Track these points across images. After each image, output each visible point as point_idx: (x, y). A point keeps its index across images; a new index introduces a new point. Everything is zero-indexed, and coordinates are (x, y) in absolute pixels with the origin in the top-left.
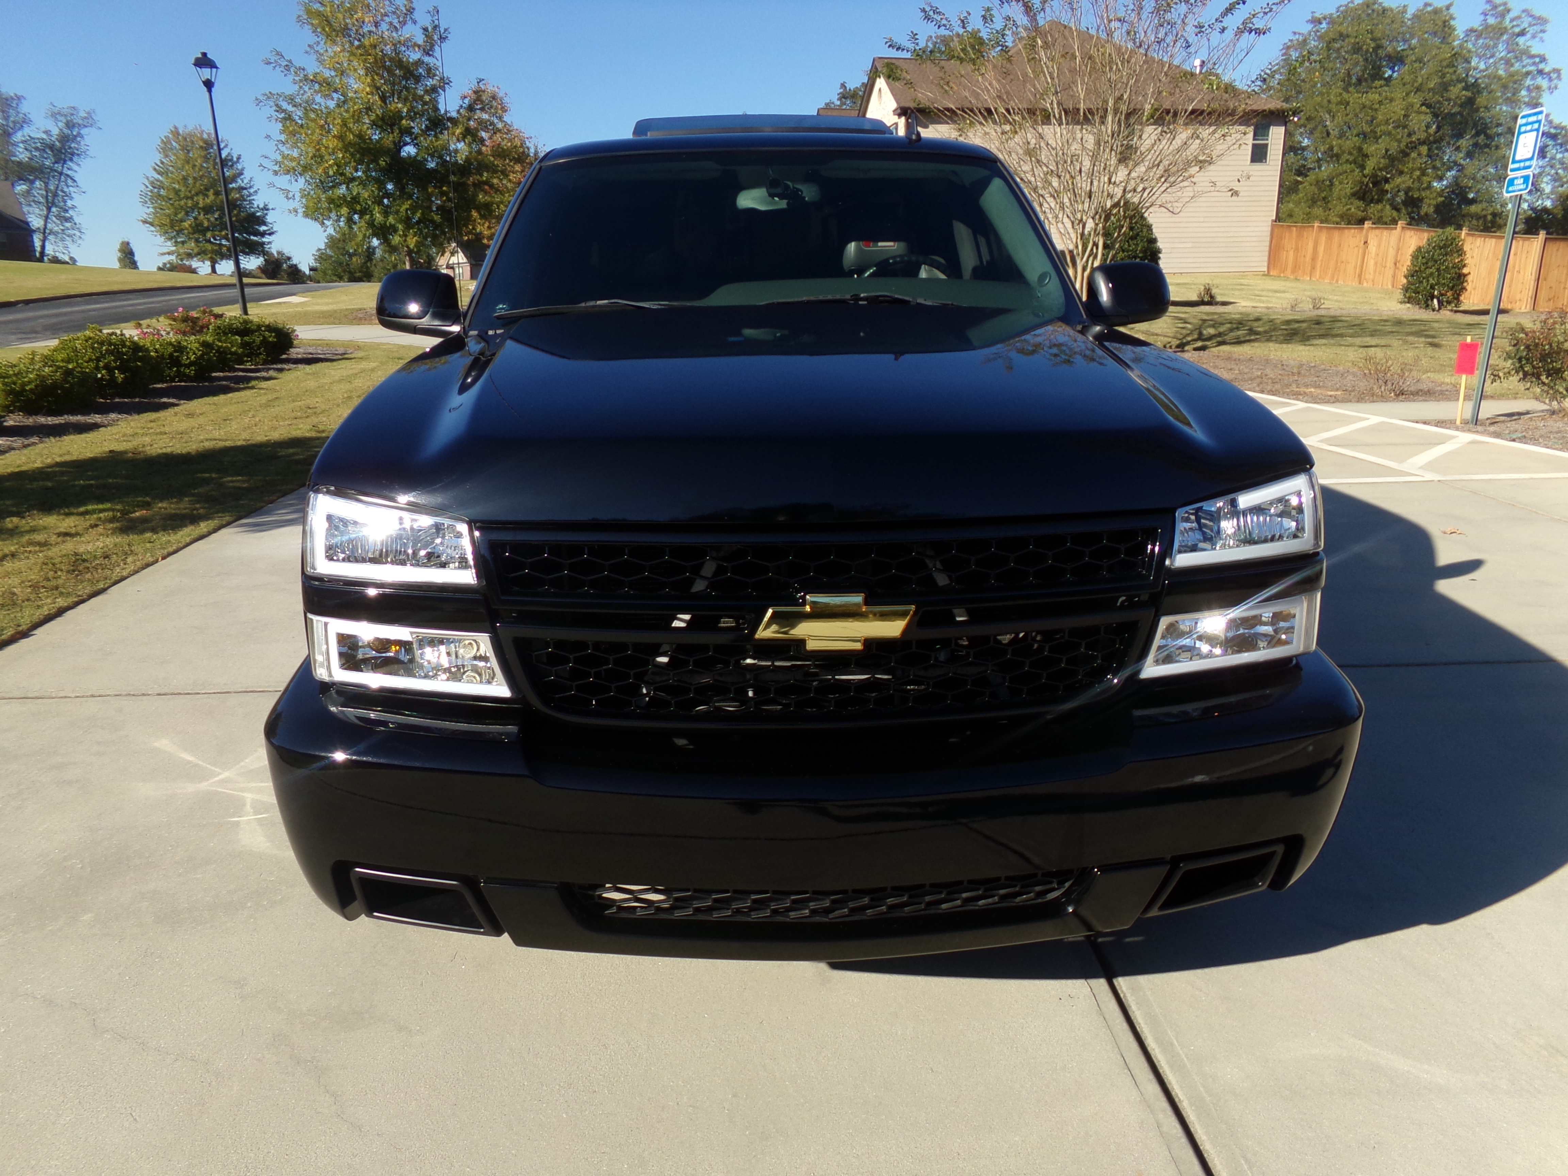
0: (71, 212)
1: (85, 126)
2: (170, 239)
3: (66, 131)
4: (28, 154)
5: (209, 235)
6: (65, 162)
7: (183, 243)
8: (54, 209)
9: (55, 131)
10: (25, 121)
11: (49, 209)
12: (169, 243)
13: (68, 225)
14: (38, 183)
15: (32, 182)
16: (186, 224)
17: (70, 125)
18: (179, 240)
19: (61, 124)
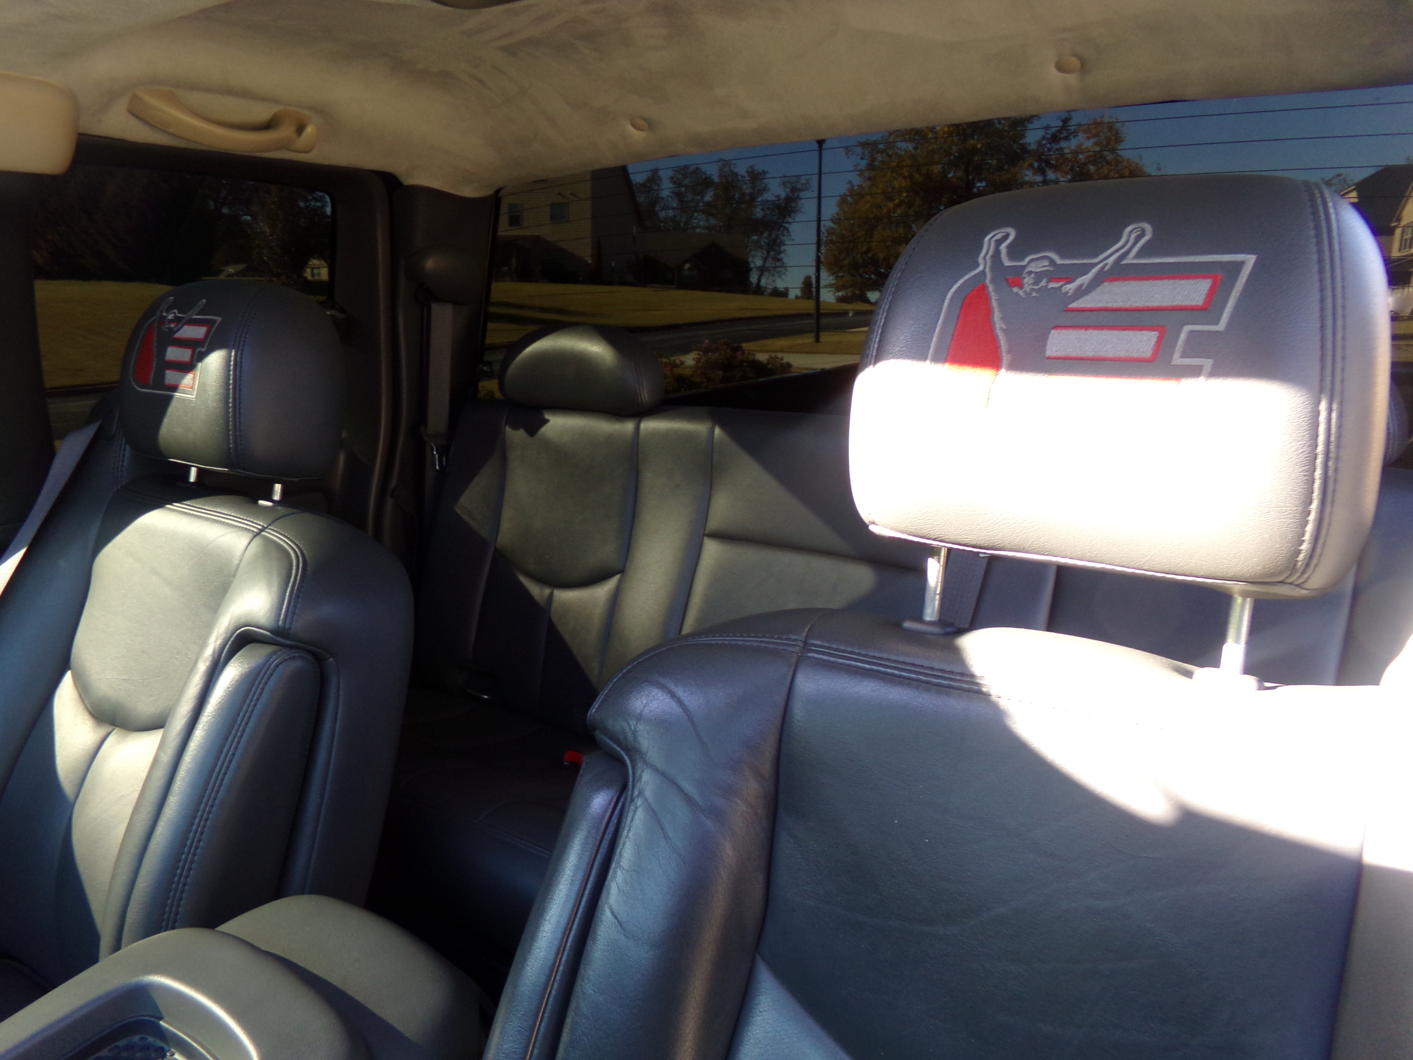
0: (782, 255)
1: (803, 190)
2: (832, 274)
3: (791, 195)
4: (762, 213)
5: (861, 271)
6: (785, 216)
7: (842, 277)
8: (772, 253)
9: (783, 195)
10: (765, 189)
11: (768, 252)
12: (831, 277)
13: (778, 264)
14: (765, 235)
15: (762, 233)
16: (846, 262)
17: (794, 190)
18: (840, 274)
19: (788, 190)
